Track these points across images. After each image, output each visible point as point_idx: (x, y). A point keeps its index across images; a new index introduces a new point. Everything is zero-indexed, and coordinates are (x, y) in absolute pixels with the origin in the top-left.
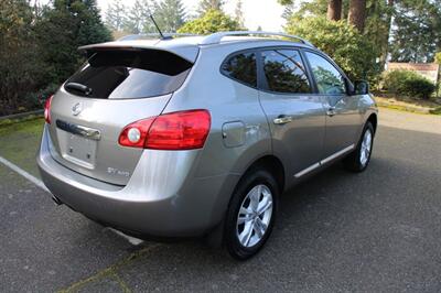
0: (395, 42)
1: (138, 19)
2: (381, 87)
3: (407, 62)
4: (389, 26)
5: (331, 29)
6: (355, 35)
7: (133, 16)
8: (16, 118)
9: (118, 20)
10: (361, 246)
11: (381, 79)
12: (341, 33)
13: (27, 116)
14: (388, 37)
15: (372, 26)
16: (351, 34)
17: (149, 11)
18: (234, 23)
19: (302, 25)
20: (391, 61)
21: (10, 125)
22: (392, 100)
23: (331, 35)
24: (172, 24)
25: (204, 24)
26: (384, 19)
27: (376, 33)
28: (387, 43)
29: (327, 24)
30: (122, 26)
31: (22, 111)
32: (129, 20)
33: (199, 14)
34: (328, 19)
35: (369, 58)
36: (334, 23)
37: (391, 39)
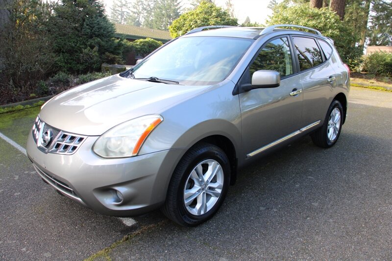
0: (373, 27)
1: (139, 13)
2: (361, 69)
3: (384, 45)
4: (368, 13)
5: (314, 16)
6: (336, 21)
7: (135, 10)
8: (27, 104)
9: (122, 14)
10: (350, 228)
11: (361, 62)
12: (323, 19)
13: (38, 101)
14: (366, 23)
15: (351, 13)
16: (333, 20)
17: (149, 5)
18: (225, 13)
19: (287, 14)
20: (370, 45)
21: (22, 110)
22: (372, 81)
23: (314, 22)
24: (169, 17)
25: (197, 15)
26: (363, 6)
27: (356, 20)
28: (366, 28)
29: (311, 11)
30: (125, 20)
31: (33, 98)
32: (131, 14)
33: (193, 7)
34: (311, 7)
35: (350, 42)
36: (316, 10)
37: (369, 25)
